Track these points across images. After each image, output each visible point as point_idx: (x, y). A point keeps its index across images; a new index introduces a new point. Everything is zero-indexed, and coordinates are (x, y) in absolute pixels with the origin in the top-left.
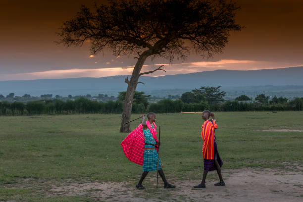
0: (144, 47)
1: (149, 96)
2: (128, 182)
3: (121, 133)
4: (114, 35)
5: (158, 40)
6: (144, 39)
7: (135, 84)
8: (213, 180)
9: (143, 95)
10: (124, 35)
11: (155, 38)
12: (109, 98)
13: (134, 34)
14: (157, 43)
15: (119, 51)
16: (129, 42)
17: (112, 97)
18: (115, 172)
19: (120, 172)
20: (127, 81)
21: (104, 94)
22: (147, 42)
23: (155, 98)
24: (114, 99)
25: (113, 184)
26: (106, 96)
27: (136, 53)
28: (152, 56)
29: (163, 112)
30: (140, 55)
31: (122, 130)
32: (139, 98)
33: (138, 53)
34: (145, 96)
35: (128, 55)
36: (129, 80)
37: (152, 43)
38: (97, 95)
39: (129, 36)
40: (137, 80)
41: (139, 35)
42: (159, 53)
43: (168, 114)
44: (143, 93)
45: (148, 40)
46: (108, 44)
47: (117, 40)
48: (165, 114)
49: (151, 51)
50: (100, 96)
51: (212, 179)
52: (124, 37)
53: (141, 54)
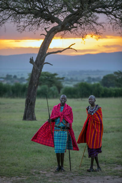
0: (53, 22)
1: (63, 78)
2: (20, 177)
3: (24, 121)
4: (18, 7)
5: (69, 13)
6: (53, 13)
7: (41, 64)
8: (117, 177)
9: (56, 77)
10: (30, 7)
11: (65, 11)
12: (18, 79)
13: (42, 7)
14: (68, 17)
15: (24, 26)
16: (36, 16)
17: (22, 79)
18: (9, 166)
19: (14, 166)
20: (31, 61)
21: (13, 75)
22: (56, 16)
23: (72, 80)
24: (24, 81)
25: (3, 179)
26: (15, 77)
27: (43, 29)
28: (62, 33)
29: (78, 98)
30: (47, 32)
31: (25, 118)
32: (51, 79)
33: (45, 29)
34: (59, 78)
35: (34, 31)
36: (34, 60)
37: (62, 17)
38: (5, 76)
39: (36, 9)
40: (44, 60)
41: (47, 8)
42: (70, 30)
43: (83, 99)
44: (55, 74)
45: (57, 14)
46: (10, 18)
47: (22, 13)
48: (80, 99)
49: (60, 27)
50: (8, 77)
51: (116, 175)
52: (29, 9)
53: (48, 30)
